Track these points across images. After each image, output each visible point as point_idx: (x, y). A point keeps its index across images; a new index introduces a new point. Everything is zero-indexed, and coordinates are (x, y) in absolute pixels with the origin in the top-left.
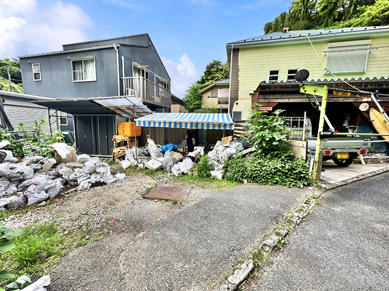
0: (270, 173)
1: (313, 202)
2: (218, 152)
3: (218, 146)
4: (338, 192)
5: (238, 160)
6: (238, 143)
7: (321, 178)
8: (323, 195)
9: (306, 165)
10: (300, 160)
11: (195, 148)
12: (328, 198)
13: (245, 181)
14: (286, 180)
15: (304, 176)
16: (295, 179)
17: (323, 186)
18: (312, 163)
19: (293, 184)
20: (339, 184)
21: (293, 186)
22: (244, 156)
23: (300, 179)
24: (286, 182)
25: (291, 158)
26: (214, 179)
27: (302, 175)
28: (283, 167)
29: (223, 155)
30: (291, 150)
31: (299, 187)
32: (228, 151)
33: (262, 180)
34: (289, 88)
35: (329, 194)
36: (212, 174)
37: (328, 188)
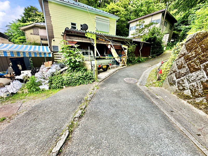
0: (77, 79)
1: (96, 88)
2: (43, 73)
3: (42, 69)
4: (104, 82)
5: (58, 75)
6: (56, 65)
7: (98, 77)
8: (99, 84)
9: (92, 72)
10: (89, 70)
11: (22, 72)
12: (101, 85)
13: (64, 87)
14: (85, 81)
15: (92, 78)
16: (88, 80)
17: (99, 80)
18: (94, 71)
19: (88, 82)
20: (104, 78)
21: (88, 83)
22: (62, 72)
23: (90, 80)
24: (85, 82)
25: (86, 70)
26: (43, 90)
27: (91, 77)
28: (82, 75)
29: (47, 74)
30: (85, 66)
31: (90, 83)
32: (50, 71)
33: (73, 84)
34: (81, 34)
35: (101, 83)
36: (40, 88)
37: (101, 81)
